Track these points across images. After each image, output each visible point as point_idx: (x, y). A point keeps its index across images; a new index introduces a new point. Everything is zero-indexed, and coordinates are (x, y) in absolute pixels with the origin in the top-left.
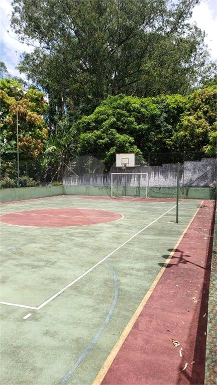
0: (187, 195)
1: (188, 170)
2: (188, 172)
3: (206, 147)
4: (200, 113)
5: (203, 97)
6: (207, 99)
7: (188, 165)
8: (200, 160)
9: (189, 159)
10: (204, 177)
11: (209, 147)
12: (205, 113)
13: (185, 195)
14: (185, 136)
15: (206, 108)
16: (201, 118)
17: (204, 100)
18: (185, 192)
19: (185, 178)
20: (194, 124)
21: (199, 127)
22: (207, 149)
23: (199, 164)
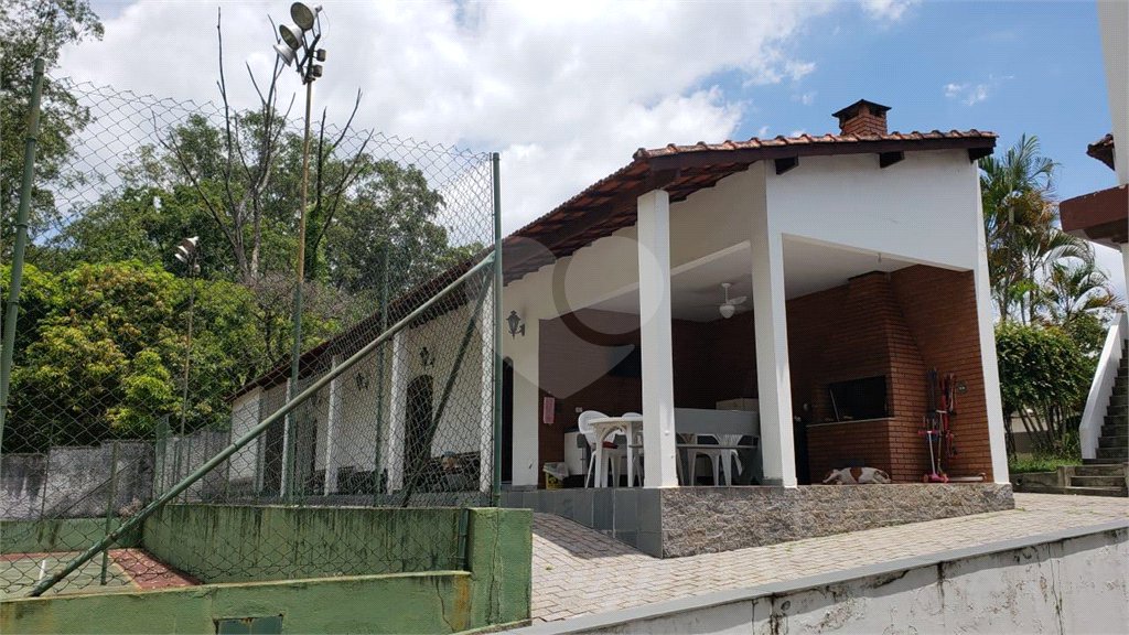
0: (52, 541)
1: (60, 471)
2: (60, 477)
3: (113, 410)
4: (101, 325)
5: (108, 284)
6: (118, 292)
7: (61, 456)
8: (96, 445)
9: (65, 441)
10: (104, 491)
11: (124, 412)
12: (114, 325)
13: (45, 543)
14: (56, 379)
15: (116, 312)
16: (101, 336)
17: (112, 292)
18: (46, 531)
19: (49, 492)
20: (84, 351)
21: (96, 359)
22: (118, 415)
23: (93, 455)
